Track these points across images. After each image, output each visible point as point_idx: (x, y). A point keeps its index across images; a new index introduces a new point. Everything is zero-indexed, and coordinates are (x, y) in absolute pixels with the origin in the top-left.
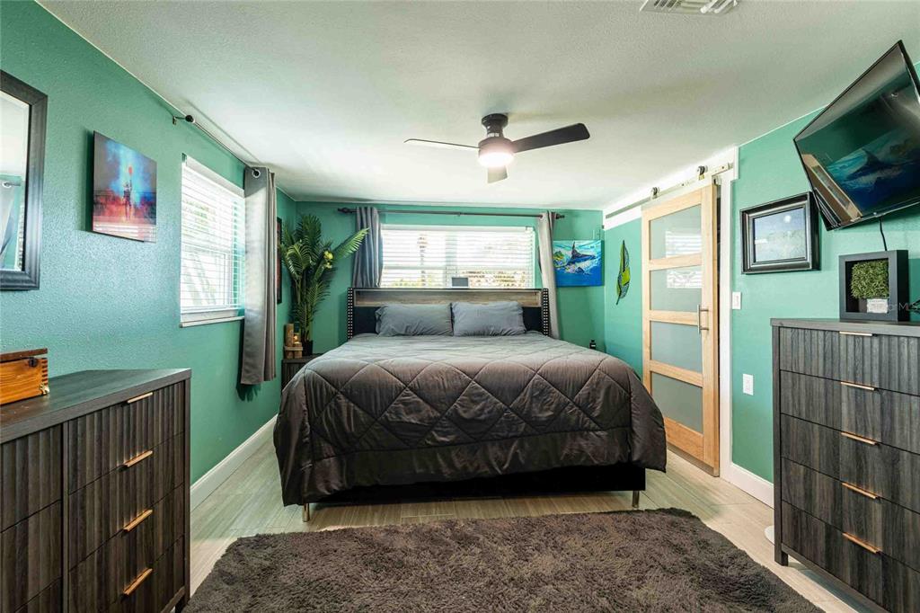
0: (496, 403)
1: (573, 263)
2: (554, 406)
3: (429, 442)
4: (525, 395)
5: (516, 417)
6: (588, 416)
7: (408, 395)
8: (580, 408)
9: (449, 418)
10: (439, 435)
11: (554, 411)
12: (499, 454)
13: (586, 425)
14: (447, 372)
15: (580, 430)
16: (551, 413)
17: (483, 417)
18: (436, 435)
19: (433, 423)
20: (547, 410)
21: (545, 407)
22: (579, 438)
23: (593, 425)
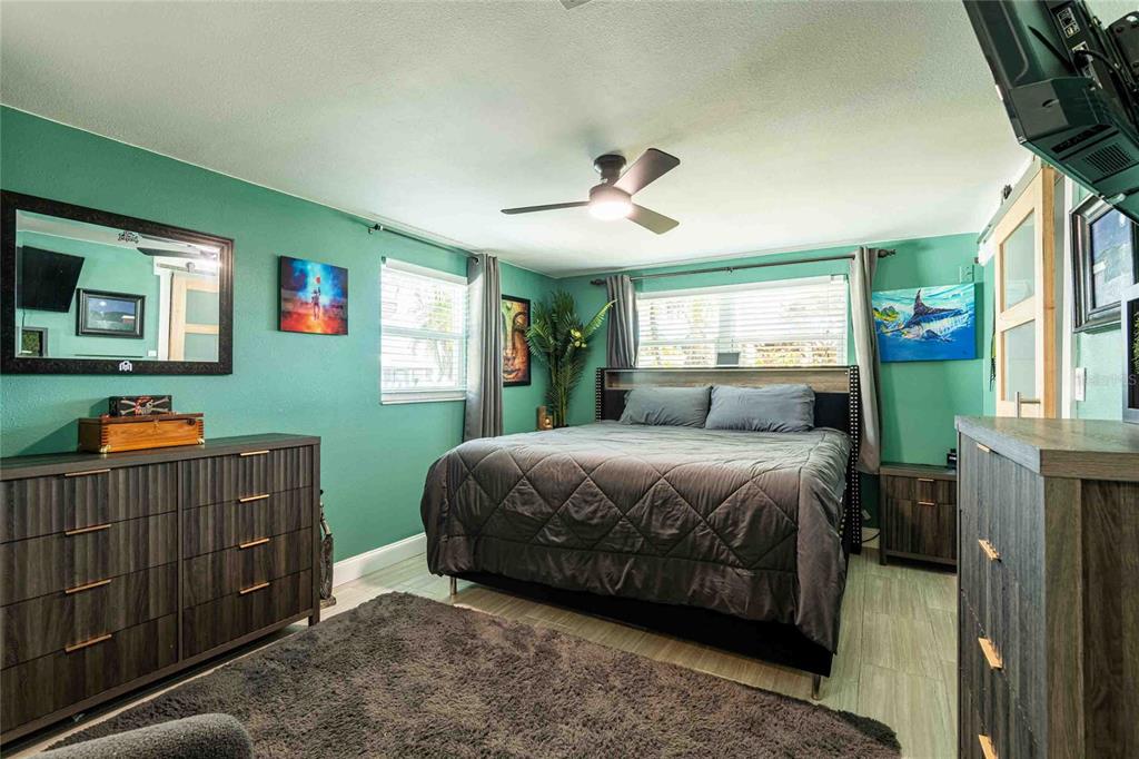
0: (610, 508)
1: (918, 324)
2: (679, 523)
3: (541, 539)
4: (644, 503)
5: (633, 529)
6: (727, 544)
7: (524, 485)
8: (715, 531)
9: (561, 516)
10: (552, 535)
11: (681, 528)
12: (613, 569)
13: (722, 557)
14: (564, 464)
15: (712, 561)
16: (674, 531)
17: (595, 521)
18: (547, 533)
19: (547, 519)
20: (672, 526)
21: (669, 522)
22: (711, 572)
23: (732, 558)
